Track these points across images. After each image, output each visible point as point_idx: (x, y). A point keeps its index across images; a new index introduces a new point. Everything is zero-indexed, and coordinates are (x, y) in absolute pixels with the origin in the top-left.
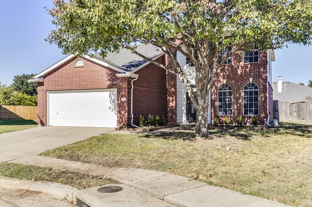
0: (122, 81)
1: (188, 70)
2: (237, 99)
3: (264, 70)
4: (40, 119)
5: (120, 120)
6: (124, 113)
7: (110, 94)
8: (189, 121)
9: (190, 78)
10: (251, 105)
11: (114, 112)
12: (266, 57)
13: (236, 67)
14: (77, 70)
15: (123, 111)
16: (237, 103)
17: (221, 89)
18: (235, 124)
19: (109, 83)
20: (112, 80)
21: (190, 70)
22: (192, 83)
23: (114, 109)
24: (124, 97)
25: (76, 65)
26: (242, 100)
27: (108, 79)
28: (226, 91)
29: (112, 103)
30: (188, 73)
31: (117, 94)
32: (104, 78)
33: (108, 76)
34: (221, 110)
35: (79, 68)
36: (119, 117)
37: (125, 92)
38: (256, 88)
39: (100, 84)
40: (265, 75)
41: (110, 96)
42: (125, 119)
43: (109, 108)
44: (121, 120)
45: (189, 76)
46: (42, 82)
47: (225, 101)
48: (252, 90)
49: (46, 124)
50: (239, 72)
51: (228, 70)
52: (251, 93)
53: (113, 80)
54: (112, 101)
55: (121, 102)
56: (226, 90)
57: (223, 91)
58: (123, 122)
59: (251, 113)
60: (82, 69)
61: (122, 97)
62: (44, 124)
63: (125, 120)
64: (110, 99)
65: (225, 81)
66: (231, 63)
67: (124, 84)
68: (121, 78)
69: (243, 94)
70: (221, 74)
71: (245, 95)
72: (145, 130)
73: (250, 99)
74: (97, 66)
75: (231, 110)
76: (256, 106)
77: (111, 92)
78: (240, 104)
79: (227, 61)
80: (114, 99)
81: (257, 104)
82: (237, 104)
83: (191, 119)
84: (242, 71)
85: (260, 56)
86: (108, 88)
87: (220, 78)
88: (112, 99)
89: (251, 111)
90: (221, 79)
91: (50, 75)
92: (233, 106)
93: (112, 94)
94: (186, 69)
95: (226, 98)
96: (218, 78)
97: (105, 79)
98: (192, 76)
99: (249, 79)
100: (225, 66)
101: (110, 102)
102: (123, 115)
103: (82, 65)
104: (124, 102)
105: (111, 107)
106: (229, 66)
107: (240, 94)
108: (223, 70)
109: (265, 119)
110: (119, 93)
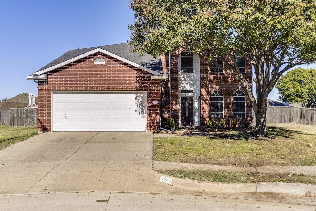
0: (154, 84)
1: (183, 76)
2: (227, 104)
3: (250, 80)
4: (41, 124)
5: (150, 124)
6: (156, 116)
7: (137, 96)
8: (183, 124)
9: (185, 83)
10: (239, 109)
11: (141, 115)
12: (251, 69)
13: (227, 76)
14: (97, 68)
15: (155, 114)
16: (228, 107)
17: (214, 95)
18: (226, 126)
19: (138, 84)
20: (141, 82)
21: (185, 76)
22: (186, 88)
23: (141, 112)
24: (156, 99)
25: (95, 63)
26: (232, 105)
27: (137, 81)
28: (218, 97)
29: (139, 106)
30: (183, 79)
31: (148, 96)
32: (131, 79)
33: (137, 78)
34: (214, 114)
35: (99, 67)
36: (149, 120)
37: (156, 95)
38: (243, 95)
39: (127, 85)
40: (251, 84)
41: (136, 98)
42: (156, 122)
43: (136, 111)
44: (152, 123)
45: (184, 82)
46: (46, 80)
47: (217, 106)
48: (240, 97)
49: (50, 130)
50: (230, 80)
51: (220, 78)
52: (239, 99)
53: (143, 82)
54: (138, 104)
55: (153, 105)
56: (218, 95)
57: (215, 96)
58: (154, 125)
59: (239, 116)
60: (103, 68)
61: (153, 99)
62: (47, 130)
63: (156, 124)
64: (137, 101)
65: (218, 88)
66: (223, 72)
67: (156, 87)
68: (152, 81)
69: (232, 99)
70: (214, 81)
71: (234, 101)
72: (186, 133)
73: (239, 104)
74: (124, 66)
75: (222, 114)
76: (243, 110)
77: (137, 94)
78: (231, 108)
79: (219, 70)
80: (141, 101)
81: (244, 109)
82: (228, 109)
83: (185, 122)
84: (232, 79)
85: (246, 68)
86: (137, 90)
87: (213, 84)
88: (139, 101)
89: (239, 115)
90: (214, 87)
91: (58, 71)
92: (224, 110)
93: (139, 96)
94: (181, 75)
95: (218, 103)
96: (211, 85)
97: (133, 81)
98: (187, 81)
99: (238, 87)
100: (217, 74)
101: (136, 105)
102: (155, 118)
103: (104, 63)
104: (156, 105)
105: (138, 110)
106: (221, 75)
107: (230, 99)
108: (215, 78)
109: (250, 122)
110: (149, 96)
